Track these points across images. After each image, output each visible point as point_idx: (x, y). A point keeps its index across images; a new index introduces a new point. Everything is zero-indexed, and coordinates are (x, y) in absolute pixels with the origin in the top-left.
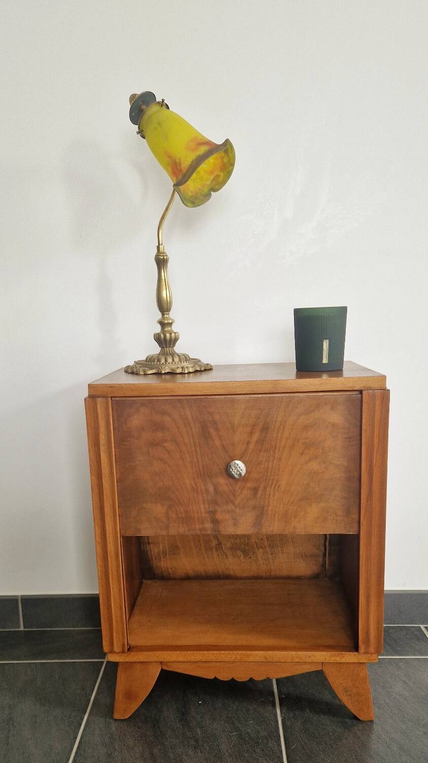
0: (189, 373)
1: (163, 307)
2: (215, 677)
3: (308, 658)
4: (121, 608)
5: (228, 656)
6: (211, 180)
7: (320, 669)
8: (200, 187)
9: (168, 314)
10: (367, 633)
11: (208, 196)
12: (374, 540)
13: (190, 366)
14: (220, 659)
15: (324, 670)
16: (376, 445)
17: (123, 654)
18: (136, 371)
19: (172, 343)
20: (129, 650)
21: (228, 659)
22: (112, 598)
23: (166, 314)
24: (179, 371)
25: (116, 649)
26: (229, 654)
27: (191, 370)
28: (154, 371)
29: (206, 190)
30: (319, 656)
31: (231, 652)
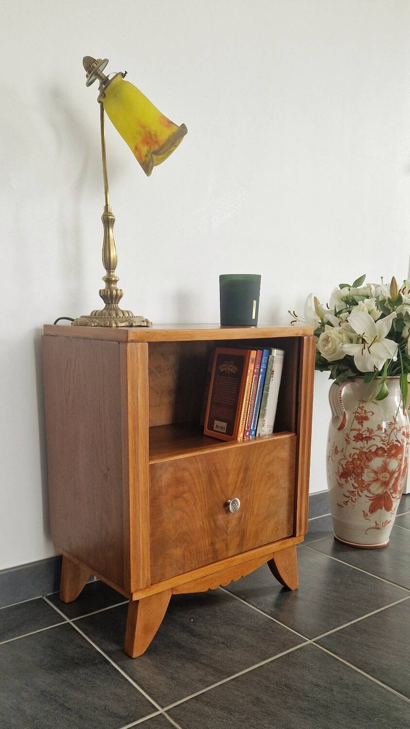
1: (109, 265)
2: (209, 589)
7: (271, 557)
19: (118, 299)
23: (112, 272)
30: (274, 547)
31: (221, 562)
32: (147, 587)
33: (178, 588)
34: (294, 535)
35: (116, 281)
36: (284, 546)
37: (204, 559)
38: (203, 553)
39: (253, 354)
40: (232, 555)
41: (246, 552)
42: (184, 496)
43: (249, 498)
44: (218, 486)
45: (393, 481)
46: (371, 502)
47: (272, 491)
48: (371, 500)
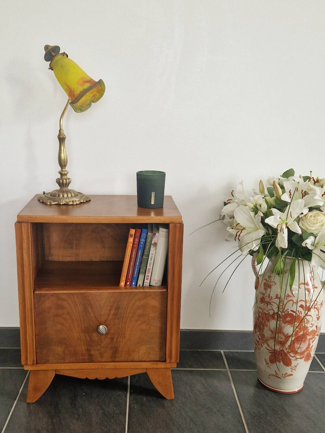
0: (77, 204)
1: (62, 164)
2: (87, 378)
3: (139, 366)
4: (33, 340)
5: (94, 366)
6: (91, 96)
7: (144, 371)
8: (85, 100)
9: (65, 168)
10: (171, 352)
11: (89, 105)
12: (175, 302)
13: (77, 200)
14: (89, 368)
15: (147, 372)
16: (176, 252)
17: (33, 366)
18: (45, 202)
19: (67, 185)
20: (37, 363)
21: (94, 368)
22: (28, 334)
23: (64, 169)
24: (71, 203)
25: (29, 363)
26: (94, 365)
27: (78, 203)
28: (56, 203)
29: (88, 102)
30: (145, 365)
31: (96, 363)
32: (33, 364)
33: (60, 371)
34: (165, 361)
35: (66, 174)
36: (155, 366)
37: (81, 358)
38: (80, 355)
39: (133, 231)
40: (106, 360)
41: (118, 362)
42: (63, 316)
43: (120, 327)
44: (92, 315)
45: (289, 343)
46: (271, 354)
47: (144, 326)
48: (270, 353)
